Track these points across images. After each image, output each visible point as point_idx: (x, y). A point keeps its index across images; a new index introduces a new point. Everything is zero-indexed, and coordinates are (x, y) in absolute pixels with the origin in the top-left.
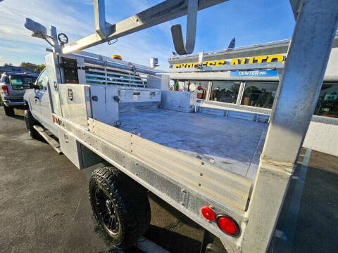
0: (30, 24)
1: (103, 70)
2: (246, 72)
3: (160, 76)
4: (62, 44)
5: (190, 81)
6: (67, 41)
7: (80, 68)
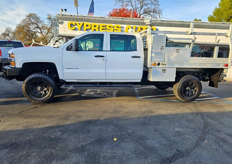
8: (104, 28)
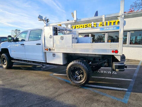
8: (86, 26)
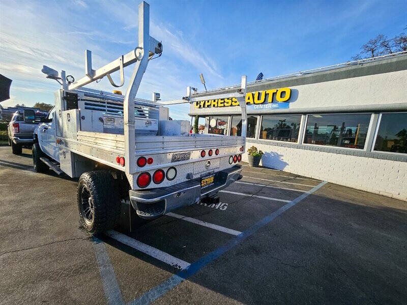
0: (46, 70)
1: (104, 103)
2: (260, 105)
3: (158, 108)
4: (70, 83)
5: (211, 116)
6: (74, 81)
7: (79, 100)
